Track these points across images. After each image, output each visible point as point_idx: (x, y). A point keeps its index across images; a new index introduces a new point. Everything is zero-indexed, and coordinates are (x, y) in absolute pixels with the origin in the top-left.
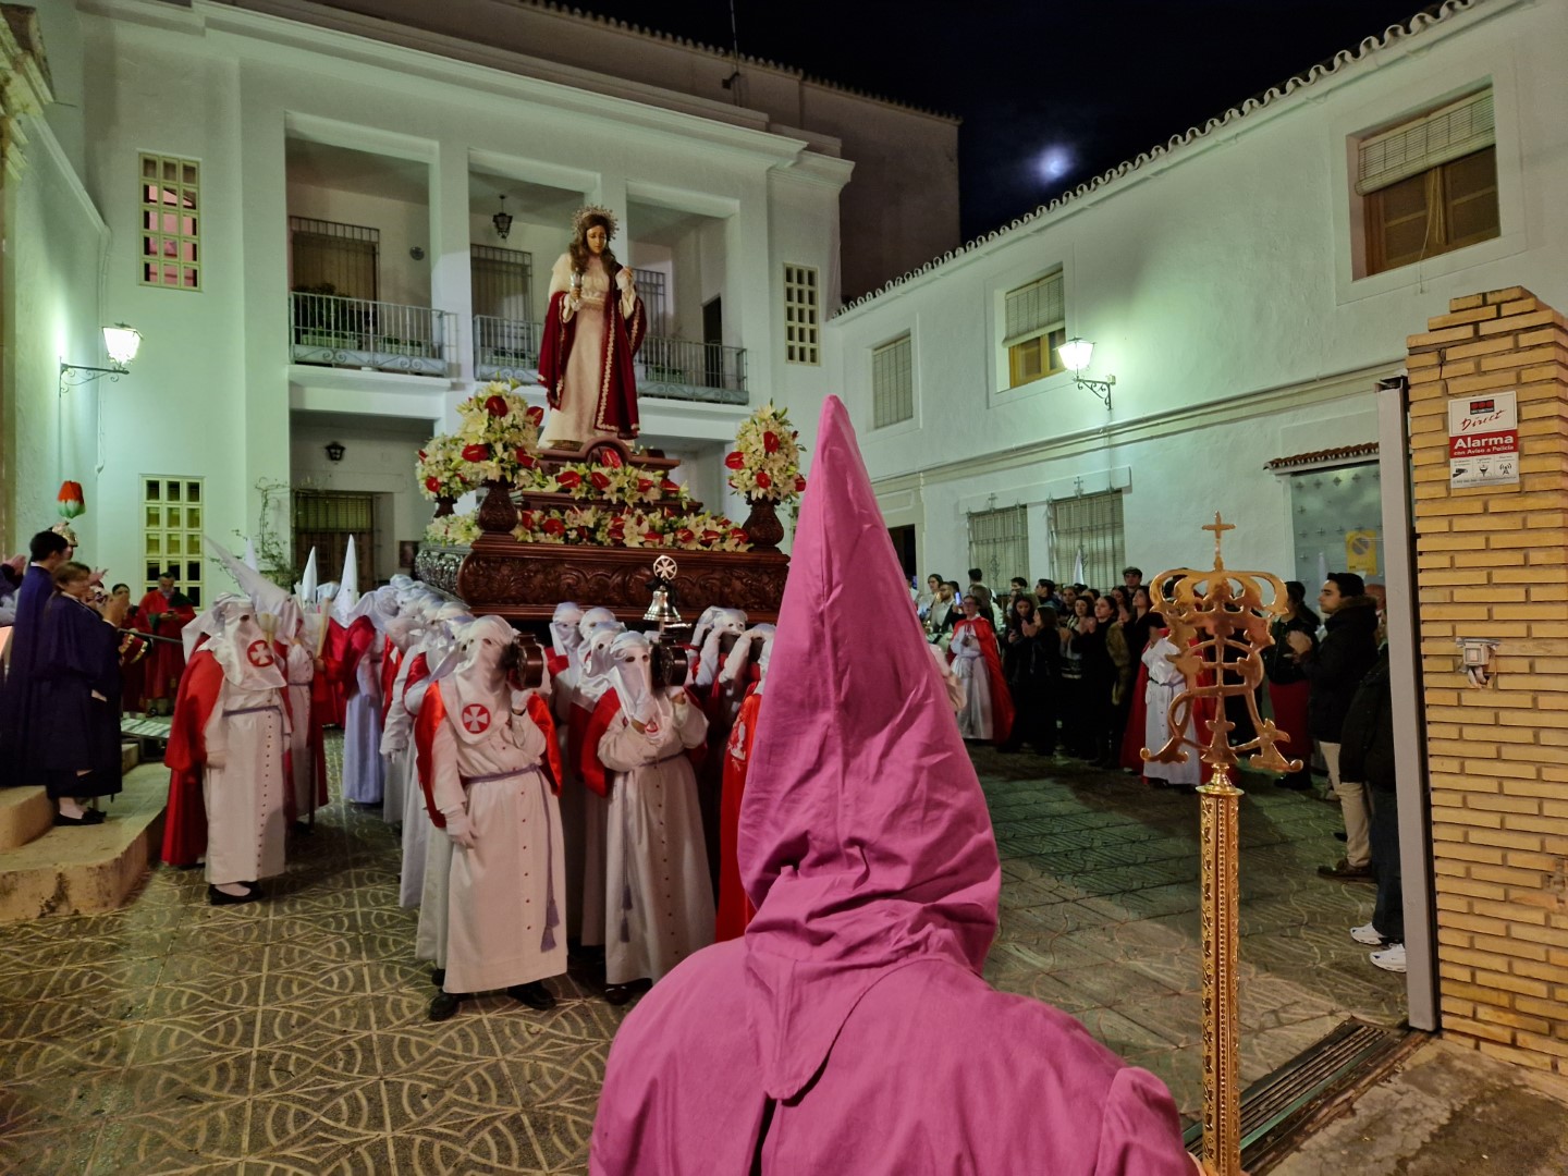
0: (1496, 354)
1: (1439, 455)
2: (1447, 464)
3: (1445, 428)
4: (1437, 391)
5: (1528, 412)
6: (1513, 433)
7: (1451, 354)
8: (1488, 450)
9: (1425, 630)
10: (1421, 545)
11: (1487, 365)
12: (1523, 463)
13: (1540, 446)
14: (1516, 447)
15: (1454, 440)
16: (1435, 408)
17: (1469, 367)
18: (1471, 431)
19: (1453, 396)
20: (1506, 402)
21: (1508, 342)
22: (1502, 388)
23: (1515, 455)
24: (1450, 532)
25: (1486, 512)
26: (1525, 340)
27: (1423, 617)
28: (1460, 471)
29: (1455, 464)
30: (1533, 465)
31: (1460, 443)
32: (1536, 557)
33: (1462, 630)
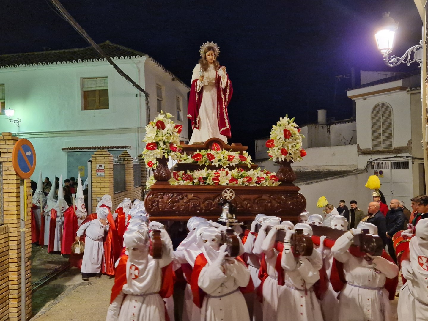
0: (102, 159)
1: (95, 172)
2: (96, 173)
3: (96, 168)
4: (95, 163)
5: (106, 167)
6: (104, 170)
7: (97, 158)
8: (101, 172)
9: (93, 196)
10: (93, 184)
11: (101, 160)
12: (105, 174)
13: (107, 172)
14: (104, 172)
15: (97, 170)
16: (95, 165)
17: (99, 160)
18: (99, 169)
19: (97, 164)
20: (103, 166)
21: (103, 158)
22: (103, 164)
23: (104, 173)
24: (96, 183)
25: (100, 180)
26: (106, 158)
27: (93, 194)
28: (98, 174)
29: (97, 173)
30: (106, 174)
31: (98, 170)
32: (106, 186)
33: (97, 196)
